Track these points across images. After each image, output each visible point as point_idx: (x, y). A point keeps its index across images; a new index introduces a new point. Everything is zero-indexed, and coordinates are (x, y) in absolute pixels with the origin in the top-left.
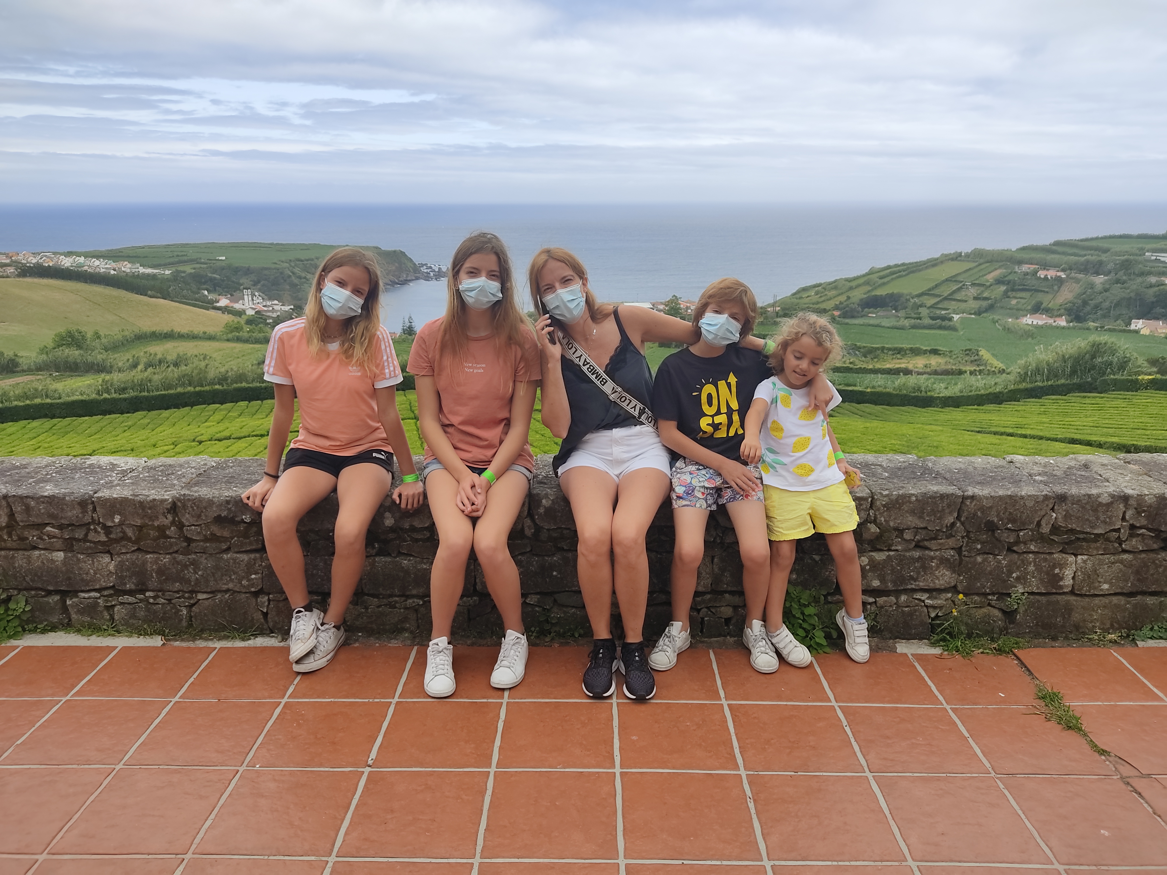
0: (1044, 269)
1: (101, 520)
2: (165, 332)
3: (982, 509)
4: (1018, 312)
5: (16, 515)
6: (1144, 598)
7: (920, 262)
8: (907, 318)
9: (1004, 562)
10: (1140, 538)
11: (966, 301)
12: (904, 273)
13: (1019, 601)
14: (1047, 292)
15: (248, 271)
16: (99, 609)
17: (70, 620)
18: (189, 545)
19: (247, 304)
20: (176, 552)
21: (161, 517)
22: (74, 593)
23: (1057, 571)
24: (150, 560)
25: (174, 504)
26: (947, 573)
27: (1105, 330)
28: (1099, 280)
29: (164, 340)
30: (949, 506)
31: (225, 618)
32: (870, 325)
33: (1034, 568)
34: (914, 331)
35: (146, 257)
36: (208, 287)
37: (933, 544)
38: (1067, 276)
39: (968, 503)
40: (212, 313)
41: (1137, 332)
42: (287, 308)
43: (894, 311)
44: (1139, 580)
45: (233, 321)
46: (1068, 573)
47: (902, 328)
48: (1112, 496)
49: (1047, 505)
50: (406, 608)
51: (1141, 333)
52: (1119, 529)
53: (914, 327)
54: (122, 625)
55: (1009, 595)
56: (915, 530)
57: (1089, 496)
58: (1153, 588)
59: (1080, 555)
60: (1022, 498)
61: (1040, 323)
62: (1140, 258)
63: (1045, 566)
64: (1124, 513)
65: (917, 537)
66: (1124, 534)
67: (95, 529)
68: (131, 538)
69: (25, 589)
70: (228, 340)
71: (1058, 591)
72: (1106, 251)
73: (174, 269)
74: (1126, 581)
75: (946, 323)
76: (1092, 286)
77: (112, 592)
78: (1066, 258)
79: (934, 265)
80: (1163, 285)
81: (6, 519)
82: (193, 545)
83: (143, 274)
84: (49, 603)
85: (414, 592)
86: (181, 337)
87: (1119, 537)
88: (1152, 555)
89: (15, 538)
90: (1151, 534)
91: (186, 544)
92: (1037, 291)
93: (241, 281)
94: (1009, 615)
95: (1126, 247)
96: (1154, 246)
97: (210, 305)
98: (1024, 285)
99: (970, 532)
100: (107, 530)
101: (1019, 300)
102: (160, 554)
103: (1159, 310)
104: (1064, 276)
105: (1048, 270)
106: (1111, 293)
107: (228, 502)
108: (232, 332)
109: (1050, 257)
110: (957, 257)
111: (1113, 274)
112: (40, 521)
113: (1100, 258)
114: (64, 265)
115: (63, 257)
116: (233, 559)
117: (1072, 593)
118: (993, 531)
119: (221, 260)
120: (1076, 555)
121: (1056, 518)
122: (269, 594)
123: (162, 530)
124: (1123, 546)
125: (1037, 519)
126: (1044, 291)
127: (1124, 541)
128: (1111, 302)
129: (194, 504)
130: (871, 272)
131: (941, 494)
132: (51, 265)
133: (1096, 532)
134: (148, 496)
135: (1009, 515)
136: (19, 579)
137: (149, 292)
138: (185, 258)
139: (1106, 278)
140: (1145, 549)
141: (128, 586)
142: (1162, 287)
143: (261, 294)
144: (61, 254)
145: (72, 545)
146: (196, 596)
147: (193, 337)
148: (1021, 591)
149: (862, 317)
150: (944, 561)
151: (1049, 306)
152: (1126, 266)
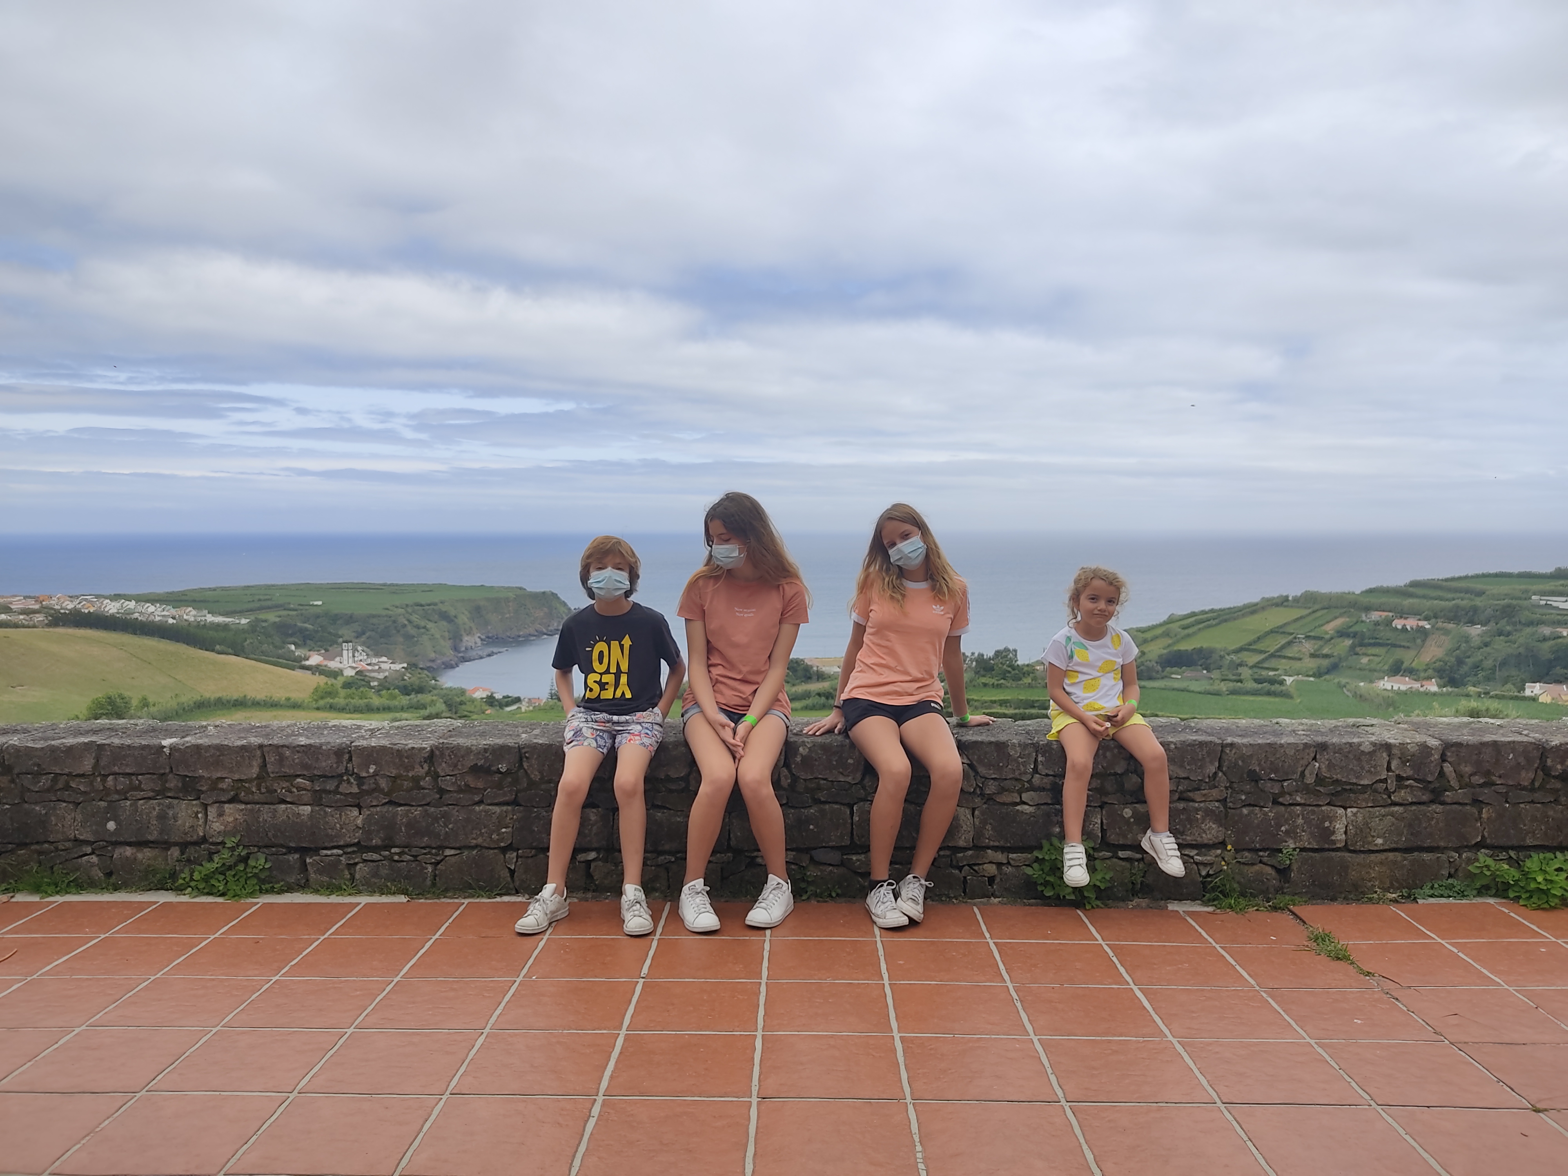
0: (1401, 617)
1: (355, 770)
2: (235, 698)
3: (1243, 757)
4: (1371, 674)
5: (268, 766)
6: (1421, 855)
7: (1234, 608)
8: (1223, 680)
9: (1271, 815)
10: (1408, 790)
11: (1300, 659)
12: (1214, 622)
13: (1291, 857)
14: (1408, 648)
15: (350, 620)
16: (341, 867)
17: (308, 880)
18: (441, 798)
19: (345, 662)
20: (428, 804)
21: (417, 766)
22: (316, 851)
23: (1327, 824)
24: (400, 813)
25: (432, 751)
26: (1214, 826)
27: (1491, 697)
28: (1476, 630)
29: (233, 709)
30: (1208, 753)
31: (471, 876)
32: (1174, 689)
33: (1302, 821)
34: (1234, 697)
35: (218, 601)
36: (296, 640)
37: (1197, 795)
38: (1433, 627)
39: (1228, 752)
40: (299, 673)
41: (1534, 699)
42: (398, 667)
43: (1205, 672)
44: (1412, 834)
45: (326, 684)
46: (1340, 826)
47: (1217, 694)
48: (1374, 744)
49: (1308, 754)
50: (658, 866)
51: (1540, 700)
52: (1386, 779)
53: (1233, 692)
54: (363, 885)
55: (1280, 851)
56: (1177, 780)
57: (1351, 744)
58: (1428, 843)
59: (1350, 807)
60: (1282, 746)
61: (1403, 688)
62: (1525, 603)
63: (1314, 819)
64: (1389, 763)
65: (1180, 787)
66: (1392, 785)
67: (348, 779)
68: (383, 789)
69: (266, 847)
70: (318, 709)
71: (1331, 847)
72: (1480, 594)
73: (253, 618)
74: (1401, 835)
75: (1276, 687)
76: (1467, 639)
77: (355, 849)
78: (1429, 603)
79: (1253, 612)
80: (1560, 637)
81: (258, 770)
82: (447, 796)
83: (212, 623)
84: (289, 861)
85: (667, 847)
86: (257, 704)
87: (1387, 787)
88: (1422, 807)
89: (263, 790)
90: (1419, 785)
91: (438, 796)
92: (1395, 646)
93: (340, 633)
94: (1283, 872)
95: (1505, 588)
96: (1541, 587)
97: (297, 664)
98: (1377, 638)
99: (1233, 782)
100: (360, 780)
101: (1372, 657)
102: (413, 806)
103: (1559, 670)
104: (1428, 626)
105: (1406, 618)
106: (1493, 648)
107: (486, 750)
108: (322, 698)
109: (1408, 602)
110: (1283, 602)
111: (1492, 624)
112: (291, 772)
113: (1473, 603)
114: (108, 612)
115: (108, 601)
116: (485, 812)
117: (1346, 849)
118: (1257, 781)
119: (316, 605)
120: (1345, 808)
121: (1319, 768)
122: (518, 850)
123: (416, 780)
124: (1392, 798)
125: (1300, 769)
126: (1404, 647)
127: (1393, 793)
128: (1495, 660)
129: (452, 752)
130: (1171, 620)
131: (1200, 742)
132: (91, 611)
133: (1362, 783)
134: (406, 745)
135: (1271, 764)
136: (261, 835)
137: (218, 647)
138: (269, 603)
139: (1484, 628)
140: (1414, 800)
141: (374, 841)
142: (1560, 640)
143: (365, 649)
144: (106, 598)
145: (321, 798)
146: (443, 852)
147: (272, 705)
148: (1292, 846)
149: (1163, 678)
150: (1208, 813)
151: (1413, 665)
152: (1508, 612)
